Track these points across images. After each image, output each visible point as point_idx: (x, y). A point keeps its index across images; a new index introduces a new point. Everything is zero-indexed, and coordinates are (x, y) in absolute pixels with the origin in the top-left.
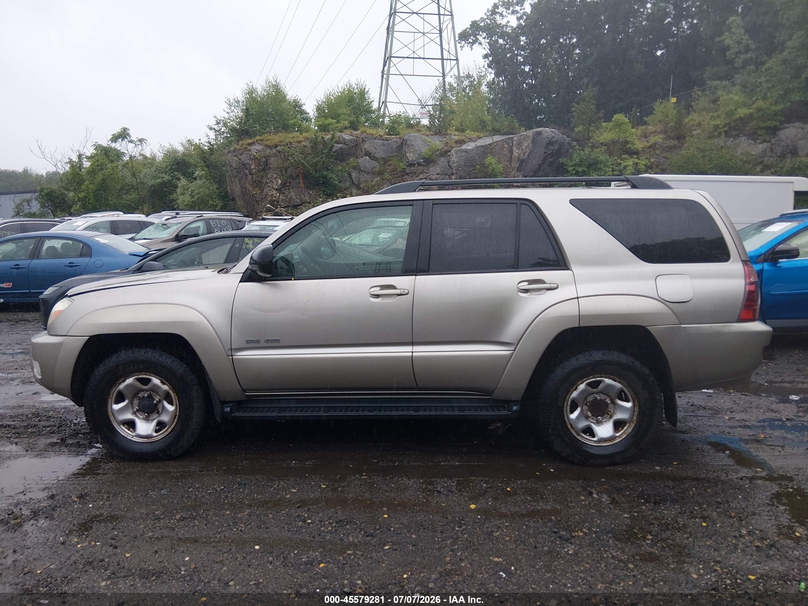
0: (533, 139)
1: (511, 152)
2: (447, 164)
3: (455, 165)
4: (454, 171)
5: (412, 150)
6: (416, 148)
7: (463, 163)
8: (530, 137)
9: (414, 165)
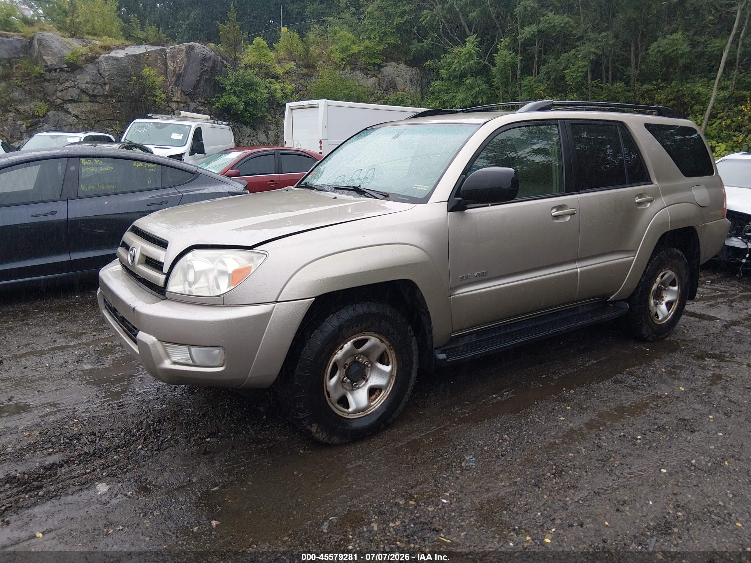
0: (187, 52)
1: (166, 65)
2: (96, 72)
3: (107, 74)
4: (107, 81)
5: (50, 53)
6: (56, 50)
7: (115, 72)
8: (183, 51)
9: (55, 70)
